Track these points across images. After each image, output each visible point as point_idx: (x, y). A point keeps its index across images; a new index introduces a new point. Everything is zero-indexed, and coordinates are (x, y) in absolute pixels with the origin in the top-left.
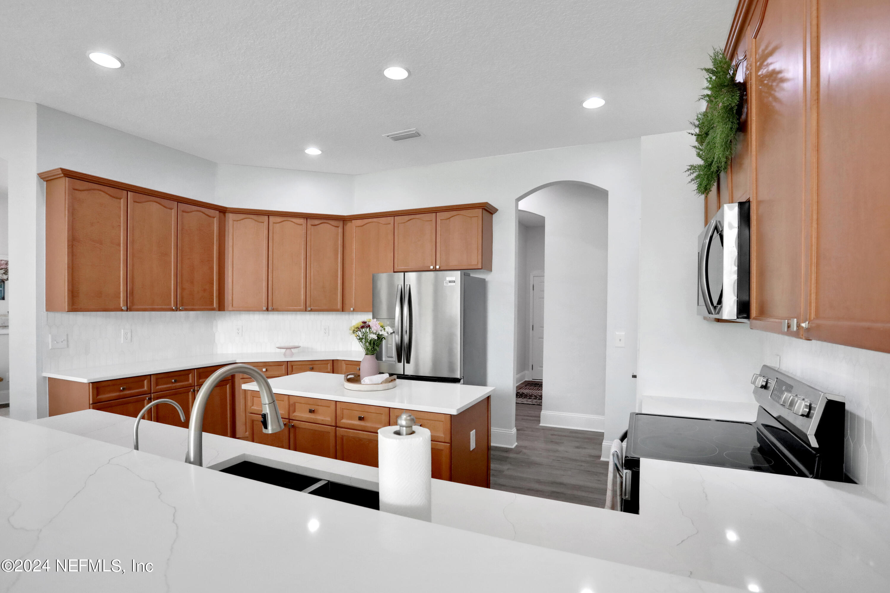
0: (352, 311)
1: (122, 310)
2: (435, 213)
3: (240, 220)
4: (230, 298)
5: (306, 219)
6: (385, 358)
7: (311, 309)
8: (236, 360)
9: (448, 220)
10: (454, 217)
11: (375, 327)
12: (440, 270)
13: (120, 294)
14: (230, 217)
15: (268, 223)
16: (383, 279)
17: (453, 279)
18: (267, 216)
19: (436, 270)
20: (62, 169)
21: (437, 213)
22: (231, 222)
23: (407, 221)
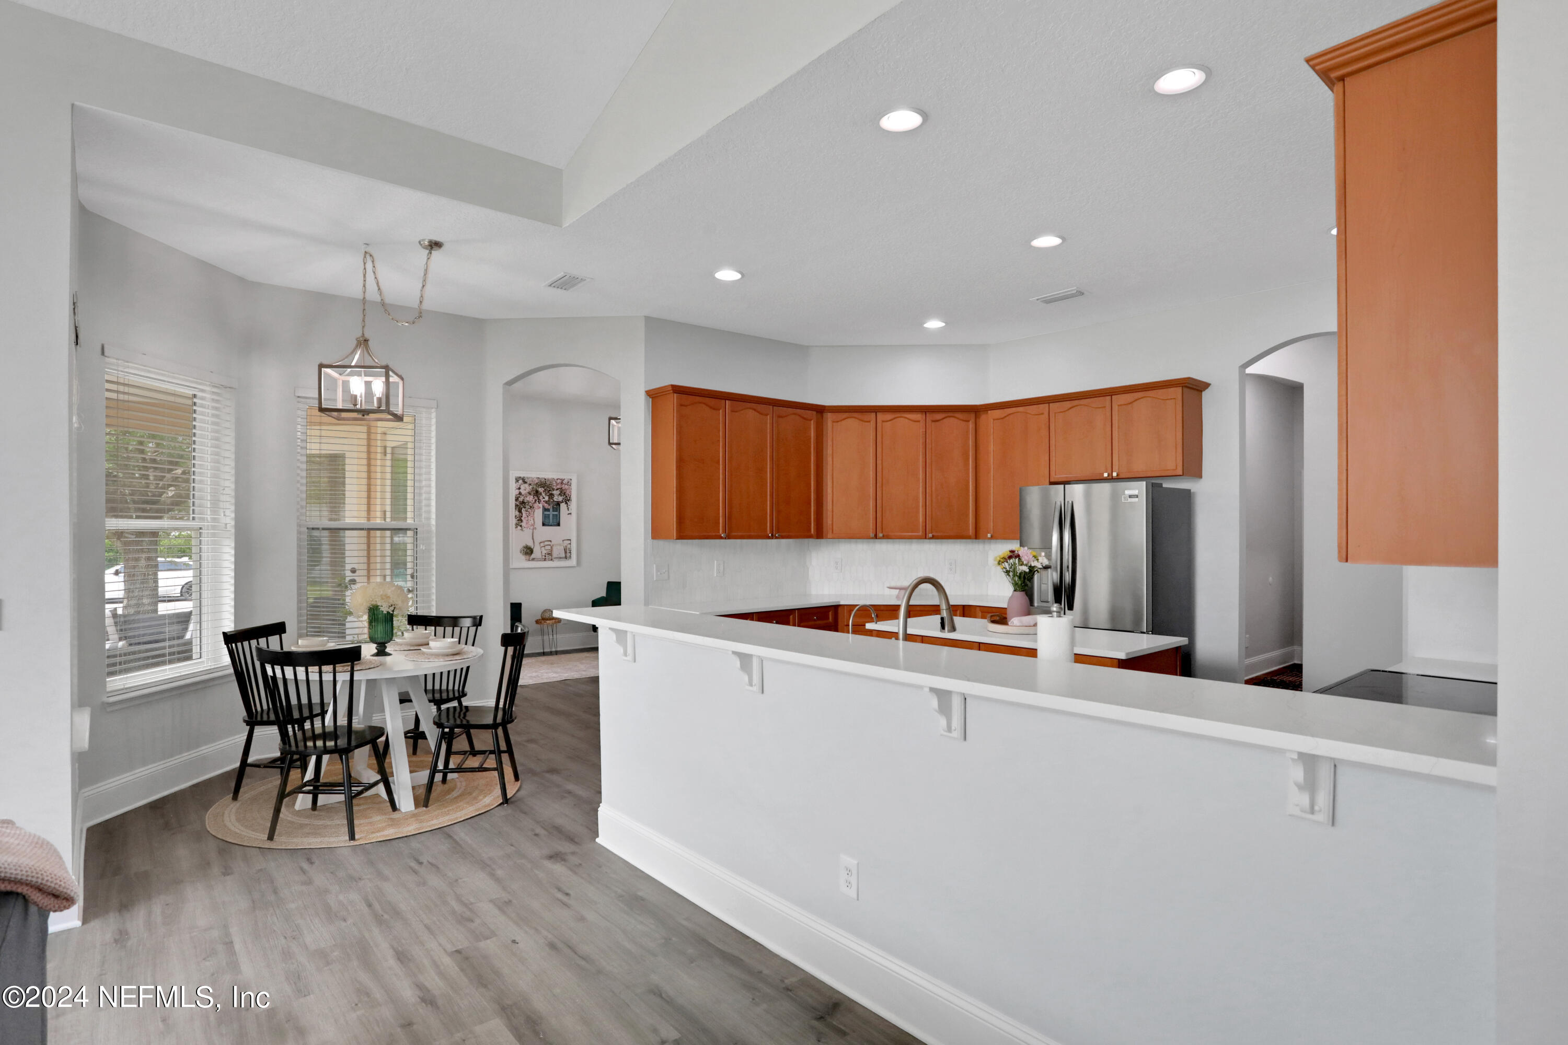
0: (989, 539)
1: (721, 538)
2: (1110, 395)
3: (841, 421)
4: (830, 522)
5: (924, 413)
6: (1038, 603)
7: (933, 536)
8: (839, 602)
9: (1130, 405)
10: (1138, 401)
11: (1026, 557)
12: (1119, 479)
13: (719, 519)
14: (829, 417)
15: (875, 423)
16: (1034, 496)
17: (1136, 492)
18: (875, 413)
19: (1112, 479)
20: (673, 386)
21: (1113, 396)
22: (830, 424)
23: (1069, 409)
